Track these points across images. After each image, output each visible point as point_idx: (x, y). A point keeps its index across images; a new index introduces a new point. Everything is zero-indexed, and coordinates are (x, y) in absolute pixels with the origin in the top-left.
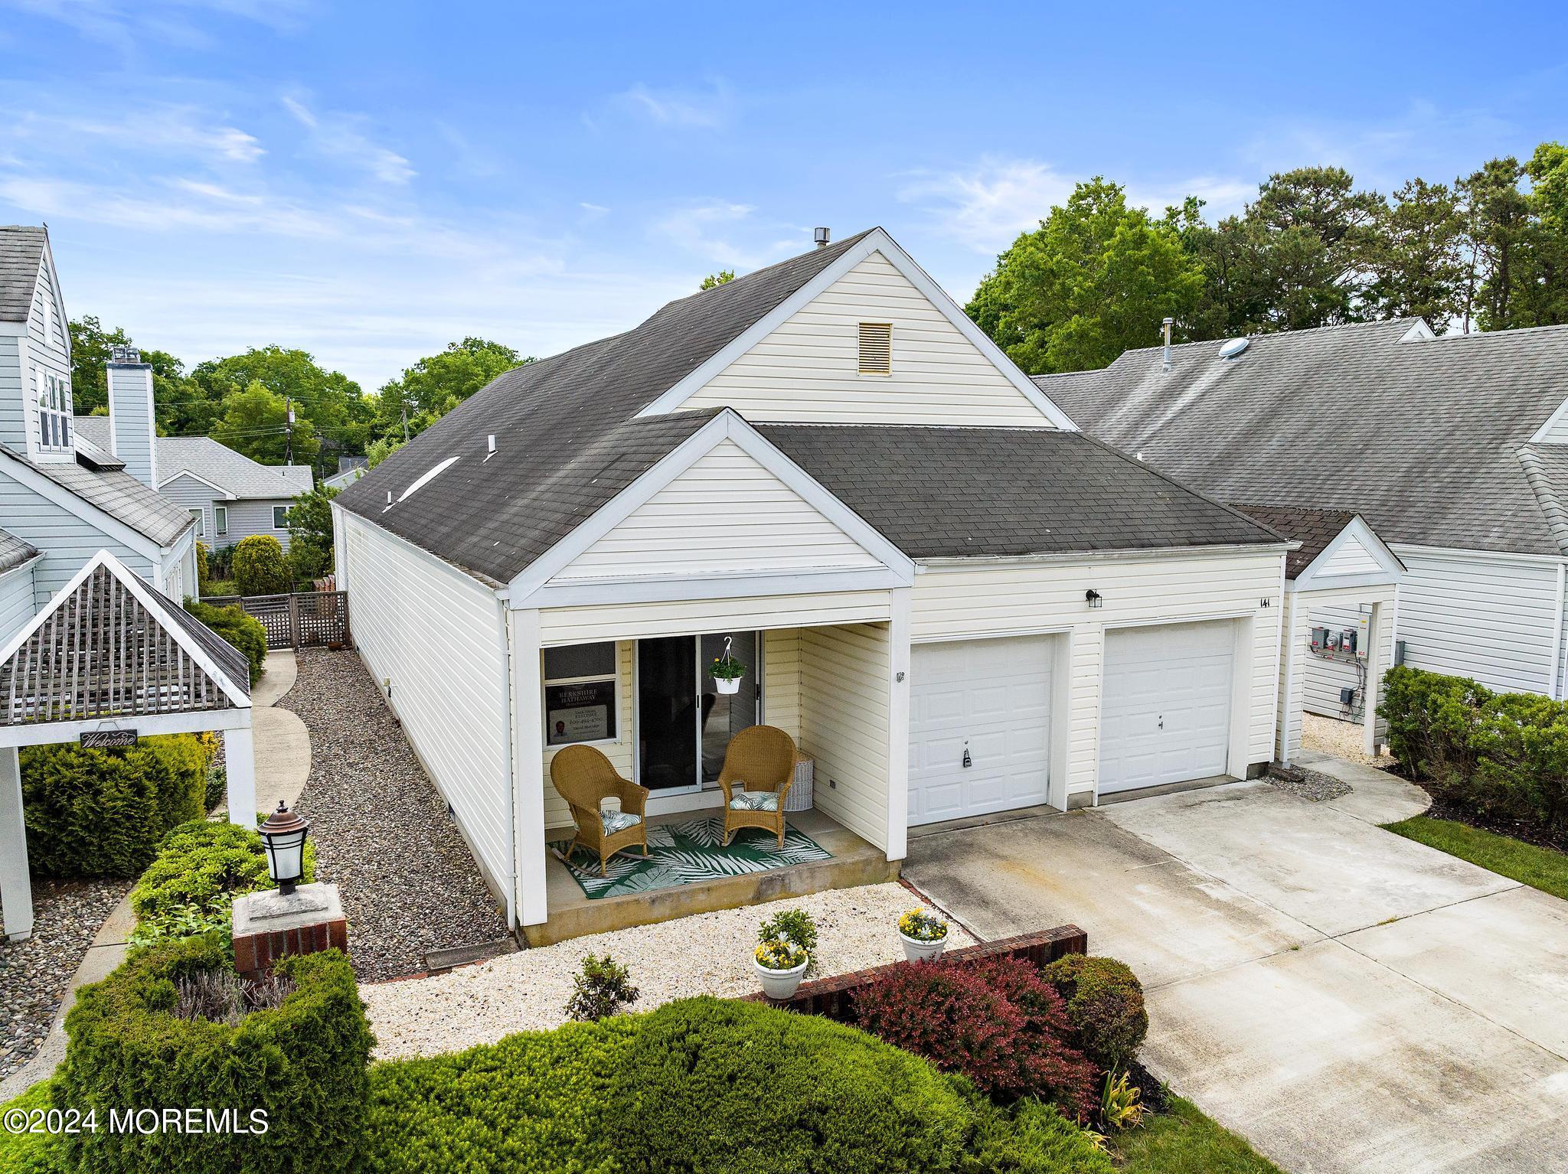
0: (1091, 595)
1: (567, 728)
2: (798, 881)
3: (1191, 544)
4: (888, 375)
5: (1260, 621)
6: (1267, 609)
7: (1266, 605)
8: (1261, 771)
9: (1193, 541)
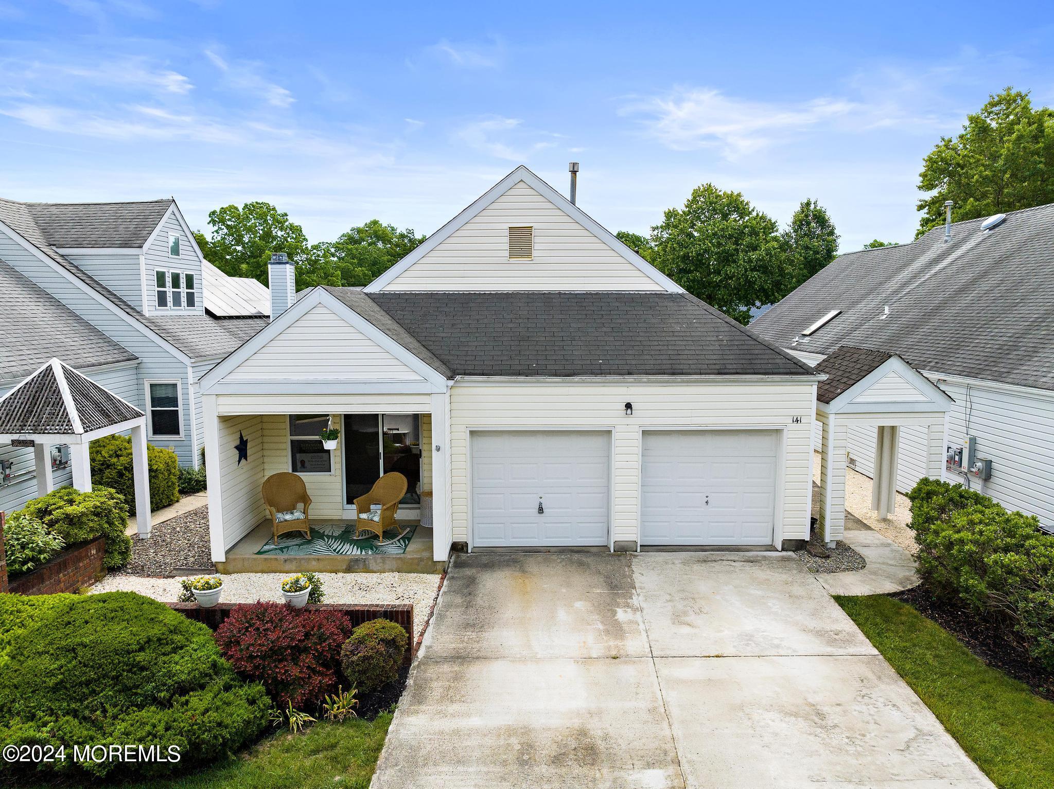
0: (629, 406)
1: (307, 464)
2: (374, 564)
3: (719, 374)
4: (530, 259)
5: (791, 433)
6: (799, 424)
7: (797, 421)
8: (798, 546)
9: (723, 371)
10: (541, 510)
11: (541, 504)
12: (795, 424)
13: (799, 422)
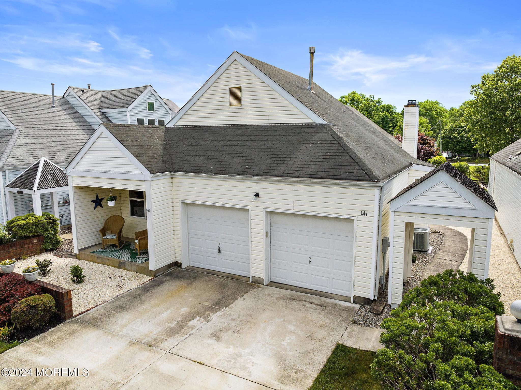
0: (257, 195)
1: (138, 212)
2: (128, 266)
3: (310, 178)
4: (240, 106)
5: (360, 221)
6: (365, 217)
7: (364, 214)
8: (366, 302)
9: (313, 176)
10: (219, 251)
11: (219, 248)
12: (363, 216)
13: (366, 215)
